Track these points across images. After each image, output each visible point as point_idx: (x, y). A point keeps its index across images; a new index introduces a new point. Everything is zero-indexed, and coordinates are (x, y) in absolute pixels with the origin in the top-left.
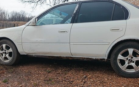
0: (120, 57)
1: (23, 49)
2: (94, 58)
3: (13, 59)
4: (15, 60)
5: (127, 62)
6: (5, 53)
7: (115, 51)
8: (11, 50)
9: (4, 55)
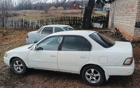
0: (87, 74)
1: (29, 65)
2: (73, 73)
3: (23, 71)
4: (25, 71)
5: (91, 77)
6: (18, 66)
7: (84, 70)
8: (22, 65)
9: (18, 68)
